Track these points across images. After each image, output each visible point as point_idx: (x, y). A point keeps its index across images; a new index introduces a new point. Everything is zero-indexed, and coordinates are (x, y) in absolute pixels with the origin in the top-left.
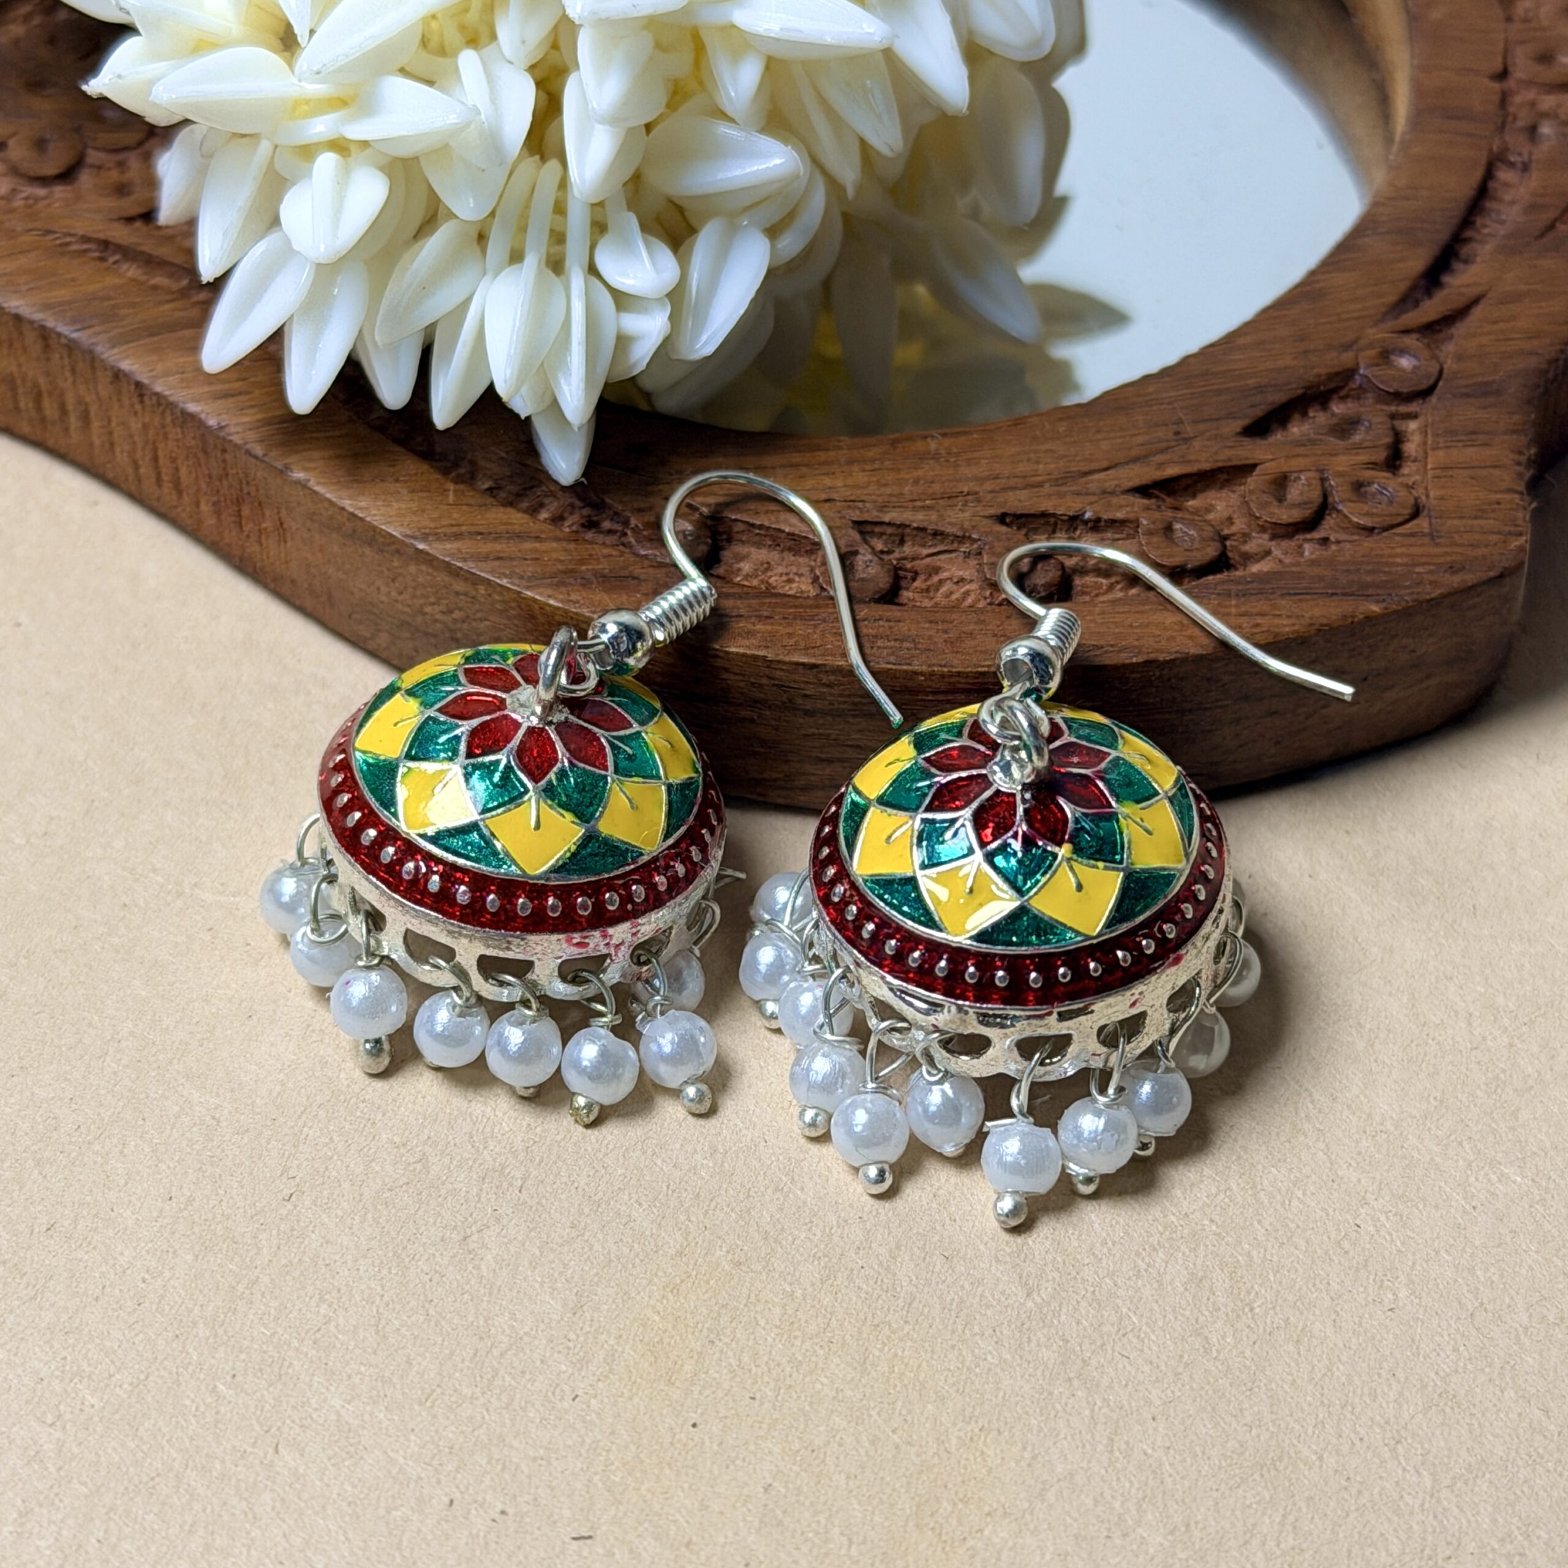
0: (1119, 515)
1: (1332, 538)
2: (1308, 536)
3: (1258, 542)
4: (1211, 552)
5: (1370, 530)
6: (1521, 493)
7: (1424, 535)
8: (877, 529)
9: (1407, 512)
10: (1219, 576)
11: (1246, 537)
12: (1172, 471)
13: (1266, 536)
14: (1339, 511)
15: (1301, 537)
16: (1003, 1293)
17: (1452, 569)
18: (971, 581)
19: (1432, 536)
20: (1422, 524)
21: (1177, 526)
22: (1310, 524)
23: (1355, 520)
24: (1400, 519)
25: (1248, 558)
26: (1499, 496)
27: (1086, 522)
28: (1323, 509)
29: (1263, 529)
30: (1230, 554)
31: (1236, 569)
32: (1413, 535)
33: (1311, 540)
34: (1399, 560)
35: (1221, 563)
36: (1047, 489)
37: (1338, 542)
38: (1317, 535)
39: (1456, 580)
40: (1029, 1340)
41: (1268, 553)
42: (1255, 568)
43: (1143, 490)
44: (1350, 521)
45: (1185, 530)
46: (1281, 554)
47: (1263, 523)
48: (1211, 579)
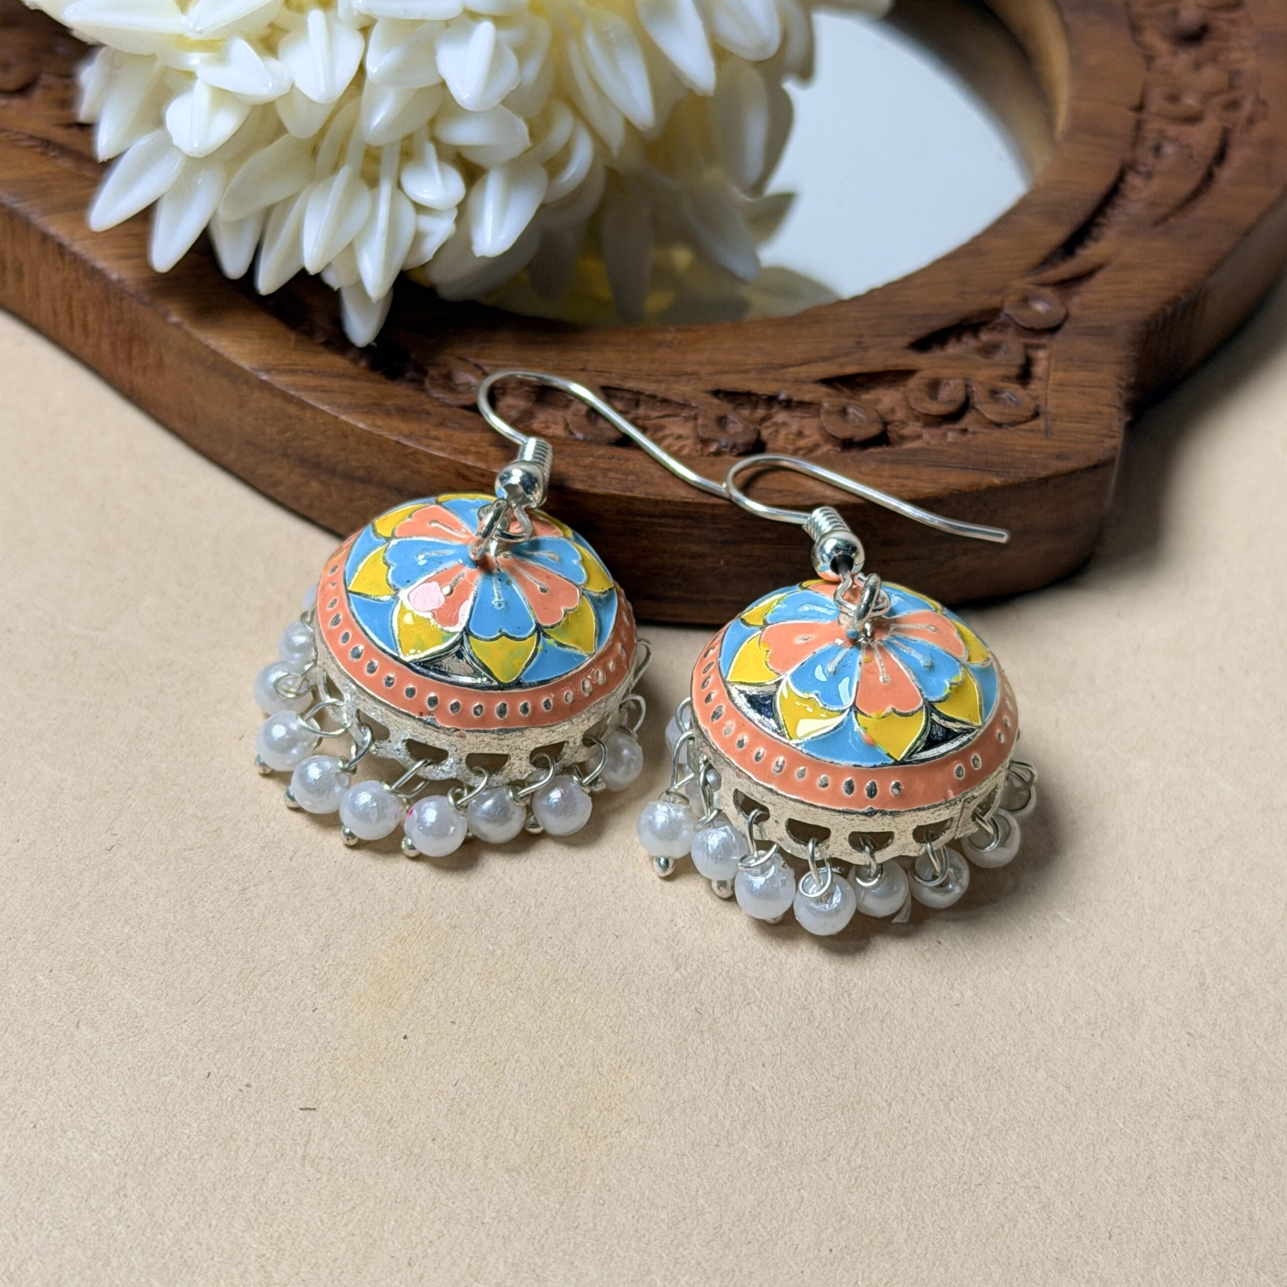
0: (807, 398)
1: (971, 430)
2: (951, 427)
3: (913, 428)
4: (874, 430)
5: (999, 425)
6: (1119, 408)
7: (1040, 432)
9: (1029, 413)
10: (879, 450)
11: (904, 423)
12: (852, 369)
13: (919, 424)
14: (978, 410)
15: (946, 427)
16: (658, 966)
17: (1060, 456)
18: (687, 438)
19: (1047, 433)
20: (1040, 423)
21: (851, 410)
22: (954, 417)
23: (989, 416)
24: (1023, 418)
25: (903, 438)
26: (1101, 408)
27: (780, 402)
28: (965, 407)
29: (917, 418)
30: (889, 434)
31: (893, 445)
32: (1032, 431)
33: (954, 430)
34: (1018, 448)
35: (882, 439)
36: (753, 375)
37: (974, 433)
38: (959, 426)
39: (1062, 466)
40: (674, 1001)
41: (919, 437)
42: (908, 446)
43: (828, 382)
44: (985, 418)
45: (856, 412)
46: (930, 437)
47: (916, 413)
48: (872, 450)
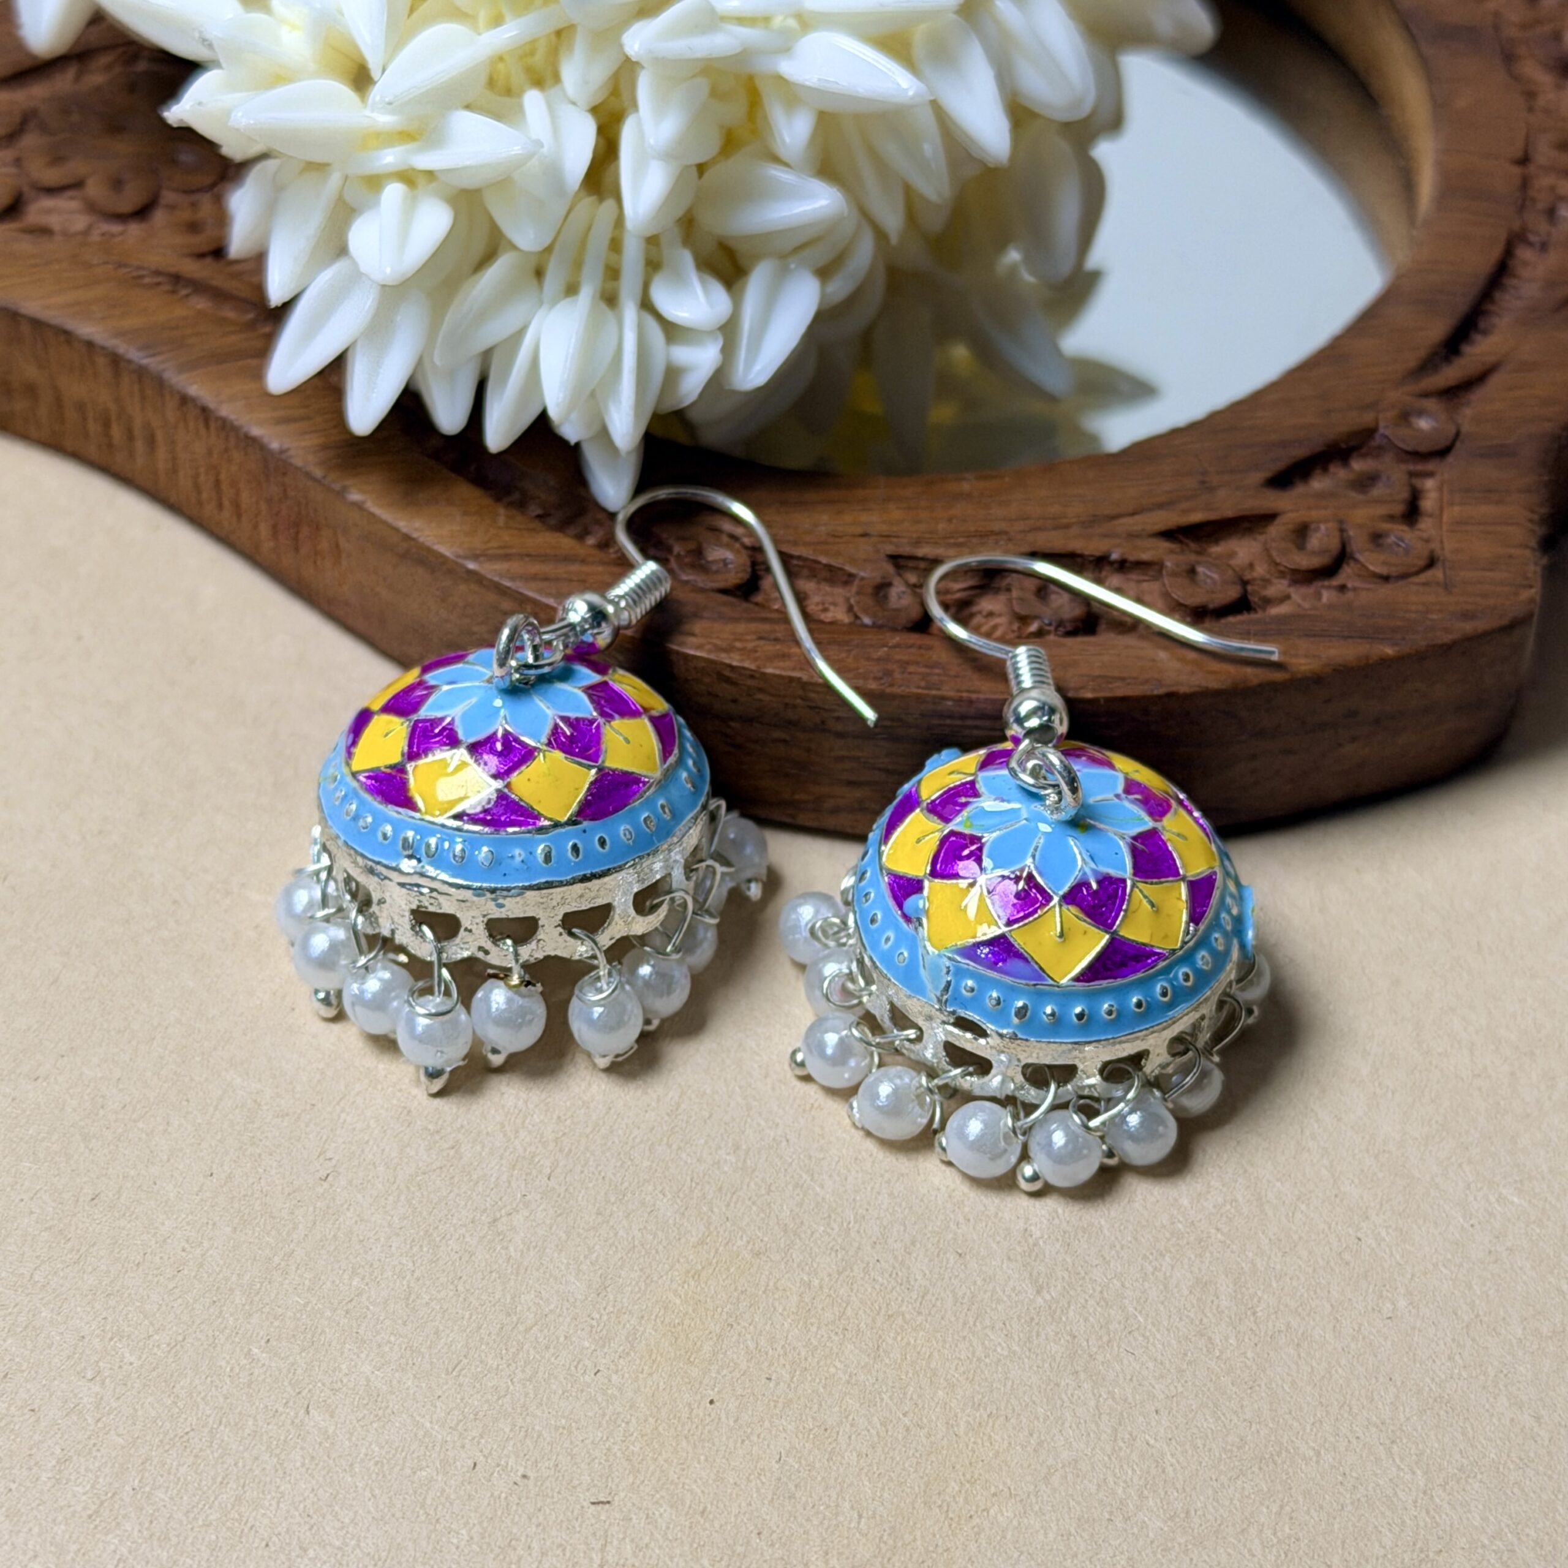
0: (1145, 557)
1: (1349, 585)
2: (1326, 583)
3: (1279, 587)
4: (1232, 593)
5: (1386, 579)
6: (1533, 549)
7: (1438, 584)
8: (911, 564)
9: (1422, 563)
10: (1239, 618)
11: (1266, 582)
12: (1197, 517)
13: (1285, 582)
14: (1356, 561)
15: (1319, 584)
17: (1467, 616)
18: (1000, 615)
19: (1447, 586)
20: (1437, 573)
21: (1200, 569)
22: (1329, 571)
23: (1371, 568)
24: (1414, 569)
25: (1267, 602)
26: (1512, 551)
27: (1112, 563)
28: (1342, 557)
29: (1282, 574)
30: (1250, 597)
31: (1255, 611)
32: (1426, 584)
33: (1329, 587)
34: (1413, 608)
35: (1242, 605)
36: (1075, 530)
37: (1355, 589)
38: (1336, 582)
39: (1469, 627)
41: (1288, 597)
42: (1275, 611)
43: (1169, 535)
44: (1367, 569)
45: (1208, 573)
46: (1300, 599)
47: (1282, 568)
48: (1231, 619)
